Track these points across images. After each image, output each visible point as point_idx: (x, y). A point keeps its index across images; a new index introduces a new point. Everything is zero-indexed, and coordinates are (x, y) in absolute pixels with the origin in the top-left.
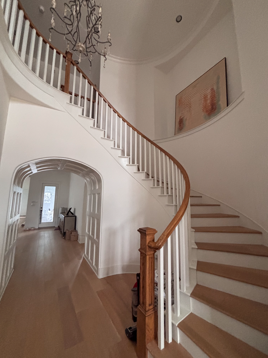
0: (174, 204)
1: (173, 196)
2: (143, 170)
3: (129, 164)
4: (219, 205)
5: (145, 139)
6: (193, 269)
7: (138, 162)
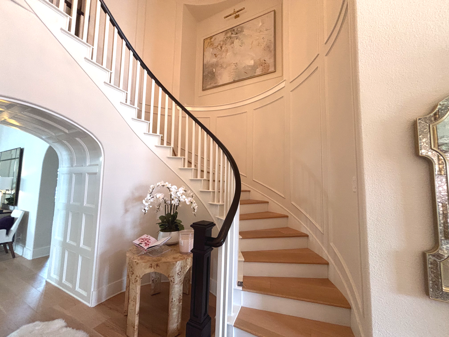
0: (211, 190)
1: (209, 180)
2: (169, 143)
3: (148, 133)
4: (249, 191)
5: (166, 95)
6: (242, 261)
7: (162, 132)
